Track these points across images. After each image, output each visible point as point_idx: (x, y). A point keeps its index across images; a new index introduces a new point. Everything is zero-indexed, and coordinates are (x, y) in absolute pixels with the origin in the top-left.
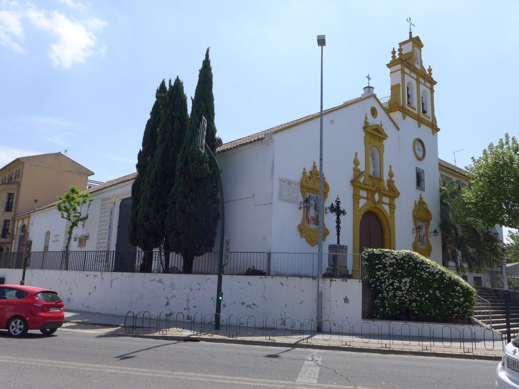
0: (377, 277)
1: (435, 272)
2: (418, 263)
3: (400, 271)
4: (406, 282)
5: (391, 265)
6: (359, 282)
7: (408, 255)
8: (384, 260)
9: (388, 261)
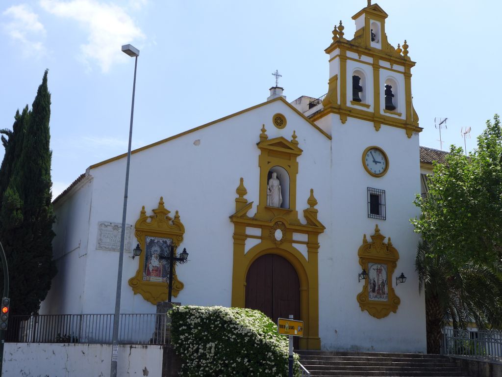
0: (180, 341)
1: (243, 334)
2: (225, 322)
3: (206, 333)
4: (210, 348)
5: (196, 325)
6: (160, 348)
7: (215, 313)
8: (188, 320)
9: (192, 321)
